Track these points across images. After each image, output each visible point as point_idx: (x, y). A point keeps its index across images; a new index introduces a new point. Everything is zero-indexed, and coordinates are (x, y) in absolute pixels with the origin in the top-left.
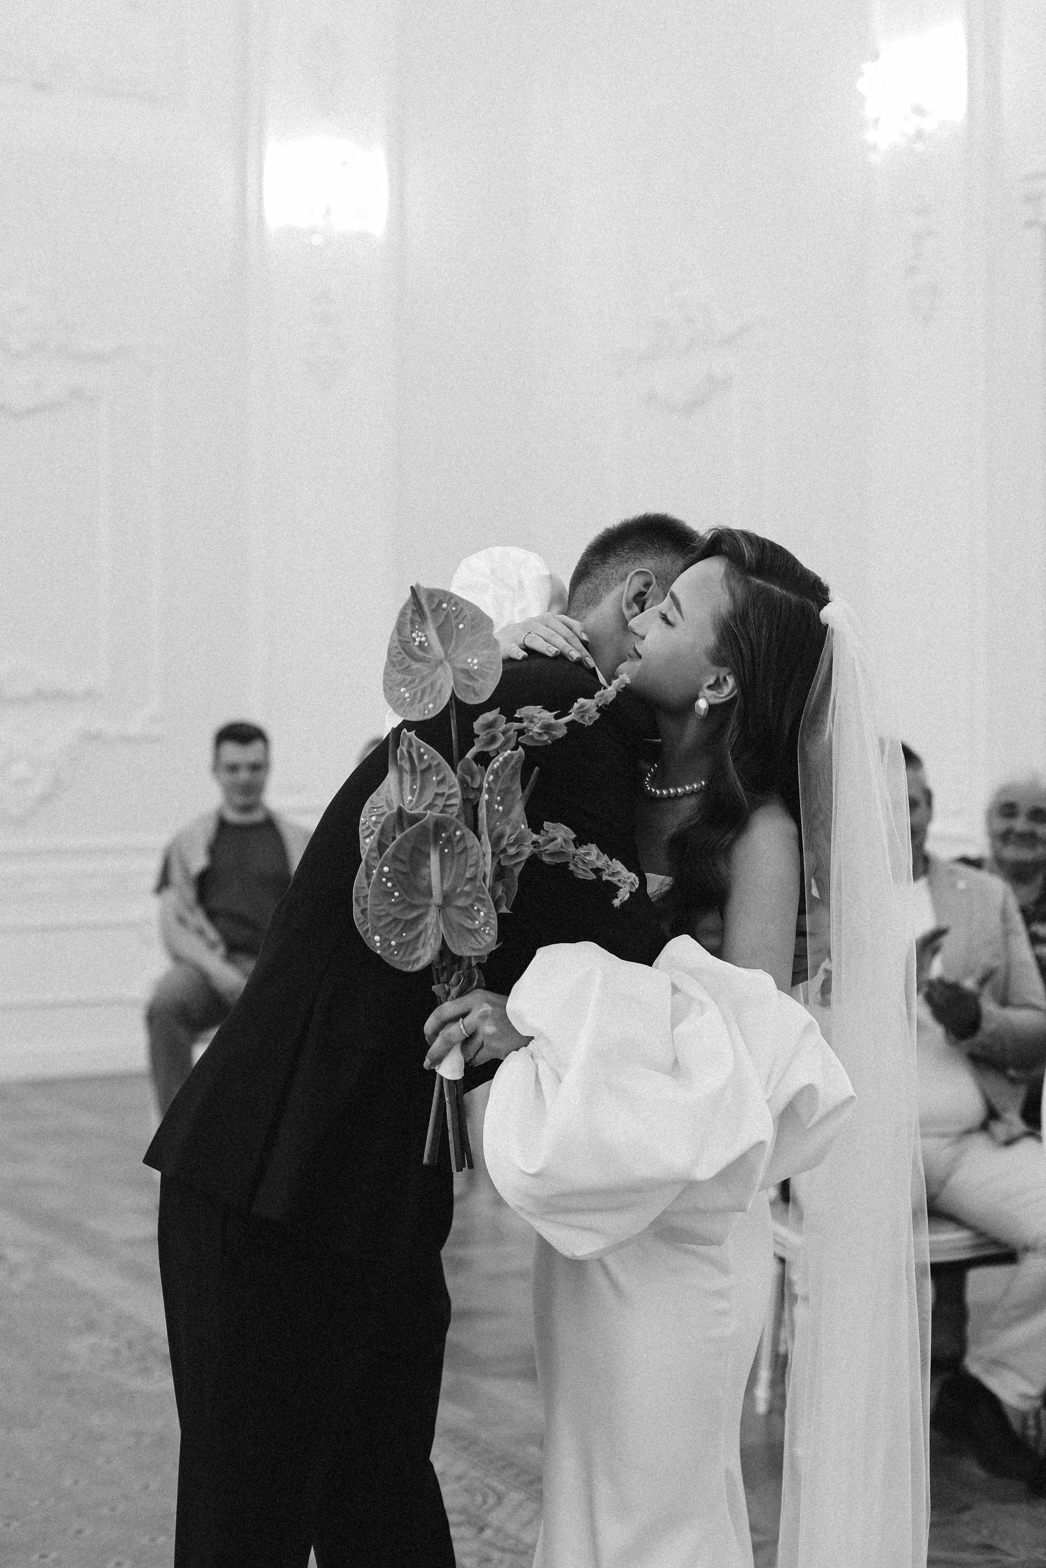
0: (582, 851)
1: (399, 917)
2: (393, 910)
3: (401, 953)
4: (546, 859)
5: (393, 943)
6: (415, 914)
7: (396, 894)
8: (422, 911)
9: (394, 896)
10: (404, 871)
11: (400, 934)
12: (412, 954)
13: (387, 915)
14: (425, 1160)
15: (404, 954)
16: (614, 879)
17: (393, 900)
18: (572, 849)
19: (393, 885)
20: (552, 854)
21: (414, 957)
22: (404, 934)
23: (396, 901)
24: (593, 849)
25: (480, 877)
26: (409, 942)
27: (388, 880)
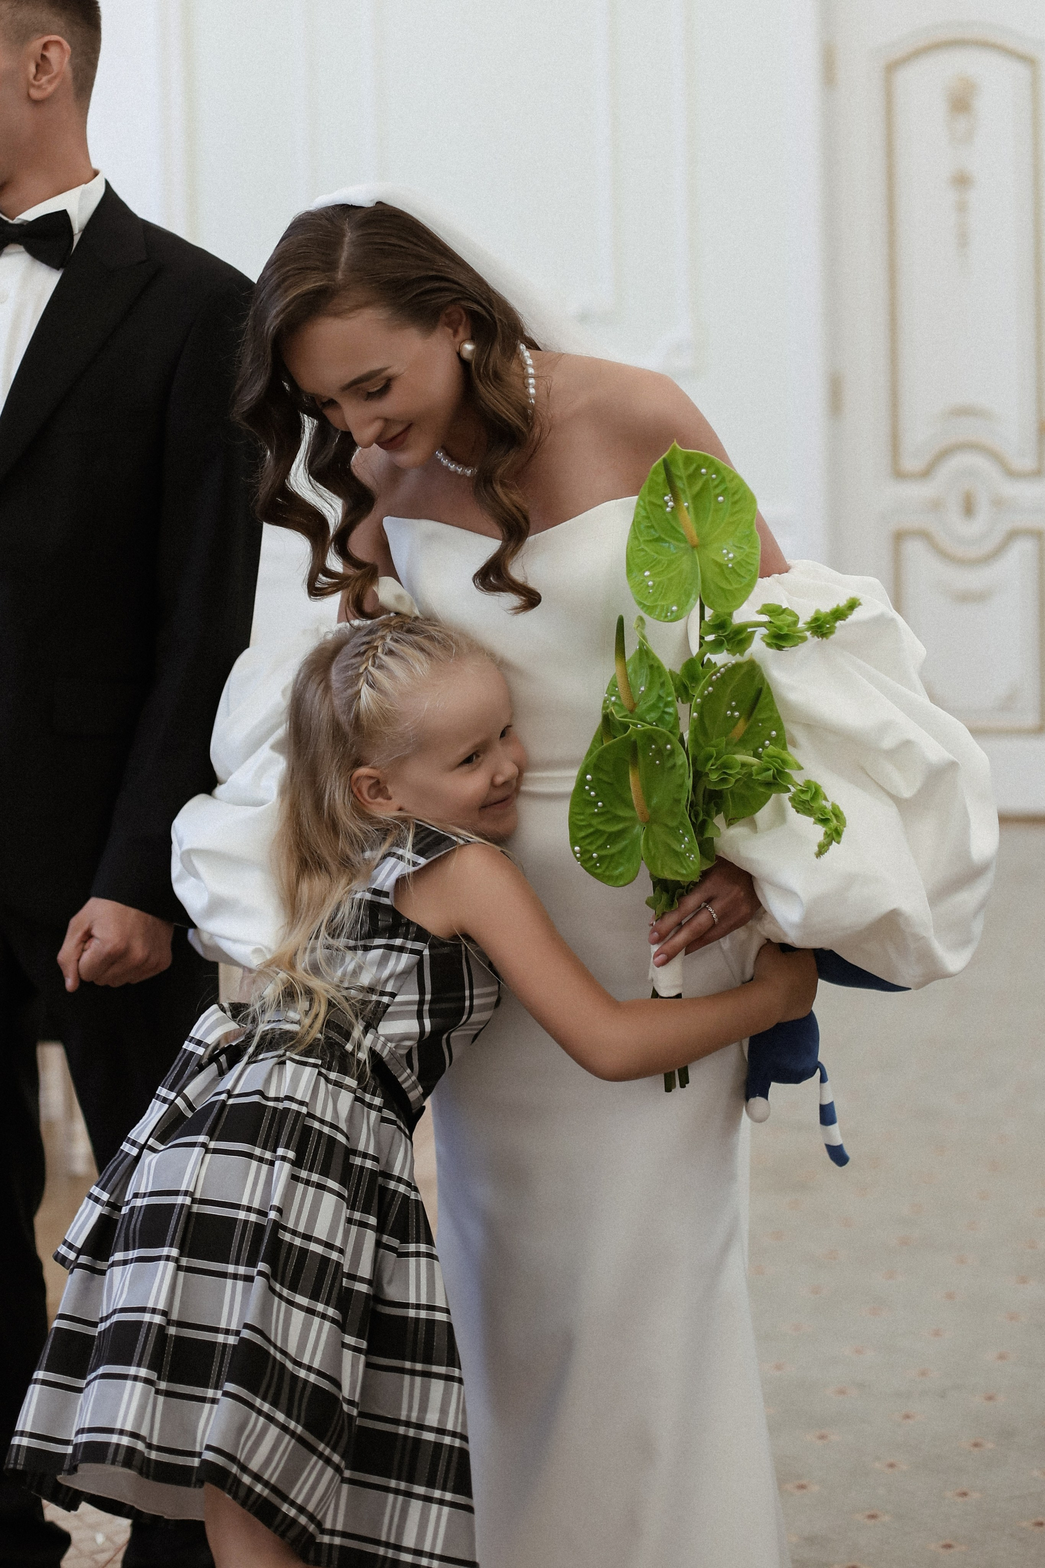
1: (601, 827)
2: (595, 822)
3: (604, 867)
5: (595, 855)
6: (620, 826)
7: (600, 804)
8: (627, 824)
9: (597, 807)
10: (609, 781)
11: (603, 847)
12: (616, 868)
13: (590, 826)
15: (607, 868)
17: (596, 810)
19: (597, 795)
21: (617, 872)
22: (608, 846)
23: (599, 811)
26: (612, 856)
27: (592, 788)
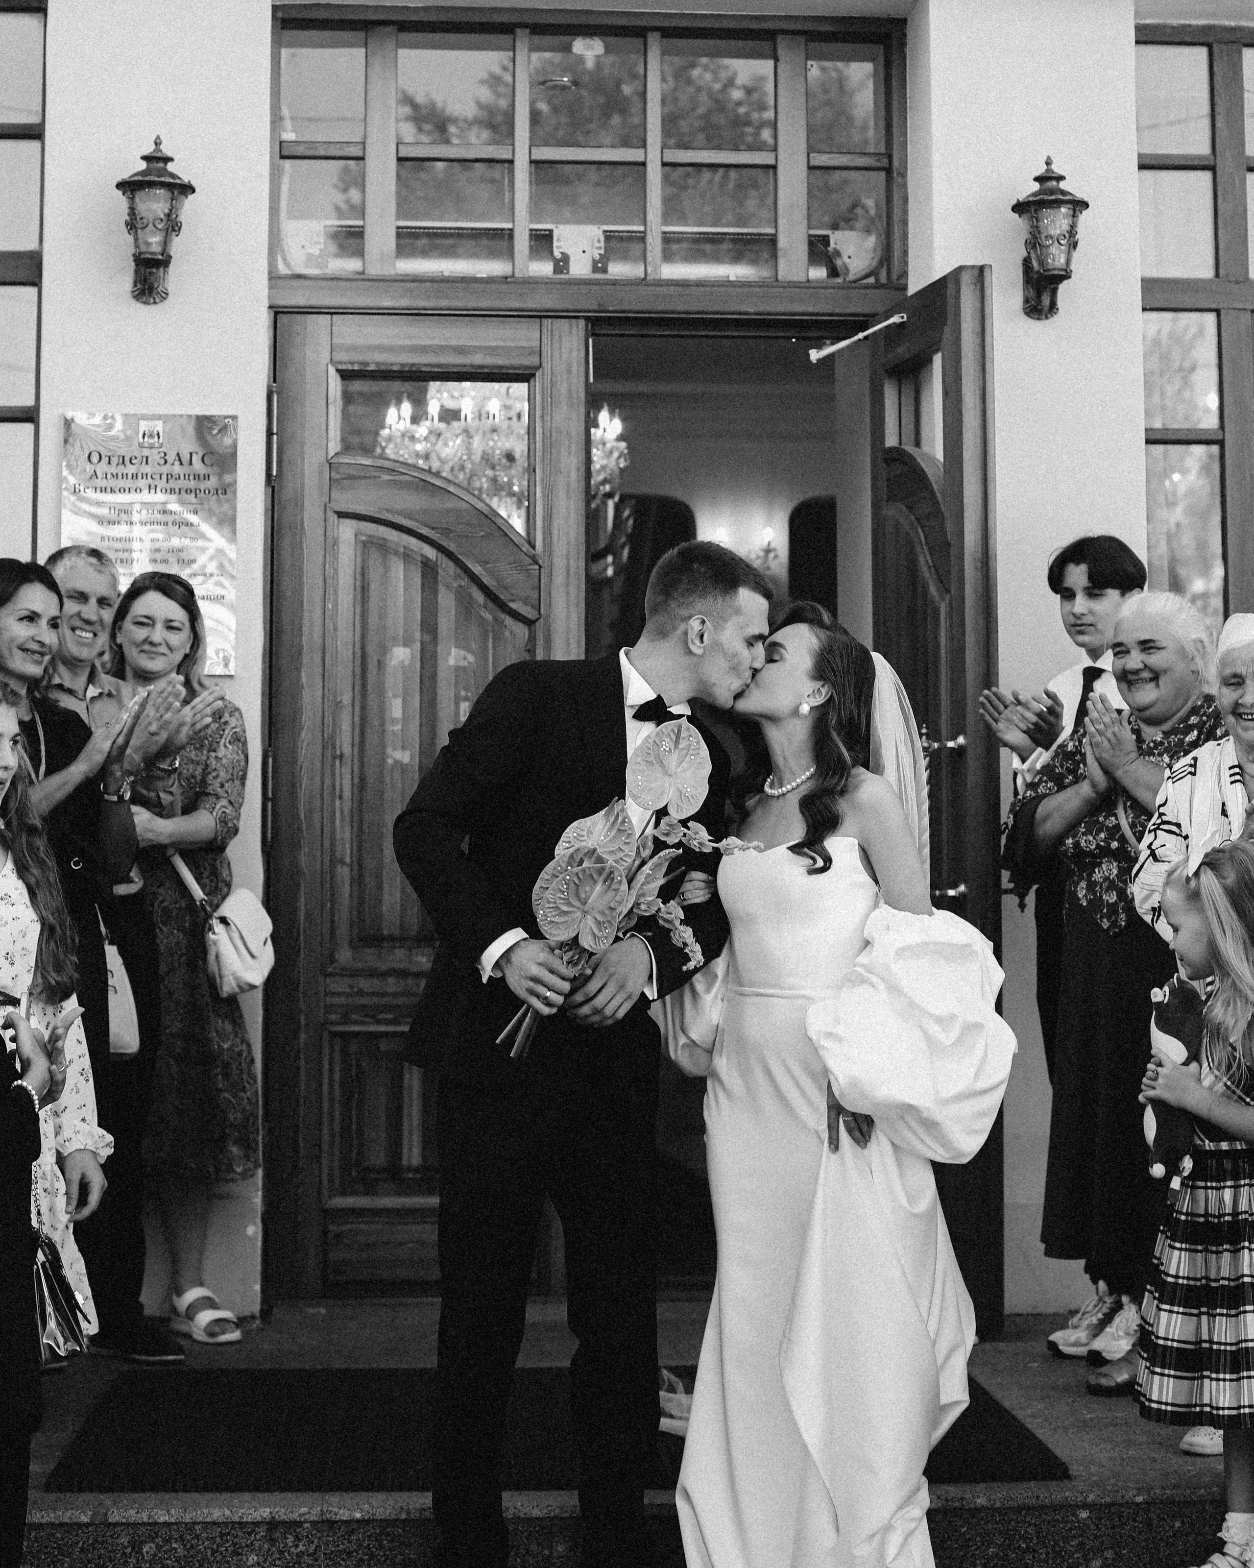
0: (682, 928)
2: (558, 901)
4: (661, 922)
14: (498, 1041)
16: (691, 954)
18: (677, 923)
20: (665, 920)
24: (690, 931)
25: (618, 911)
